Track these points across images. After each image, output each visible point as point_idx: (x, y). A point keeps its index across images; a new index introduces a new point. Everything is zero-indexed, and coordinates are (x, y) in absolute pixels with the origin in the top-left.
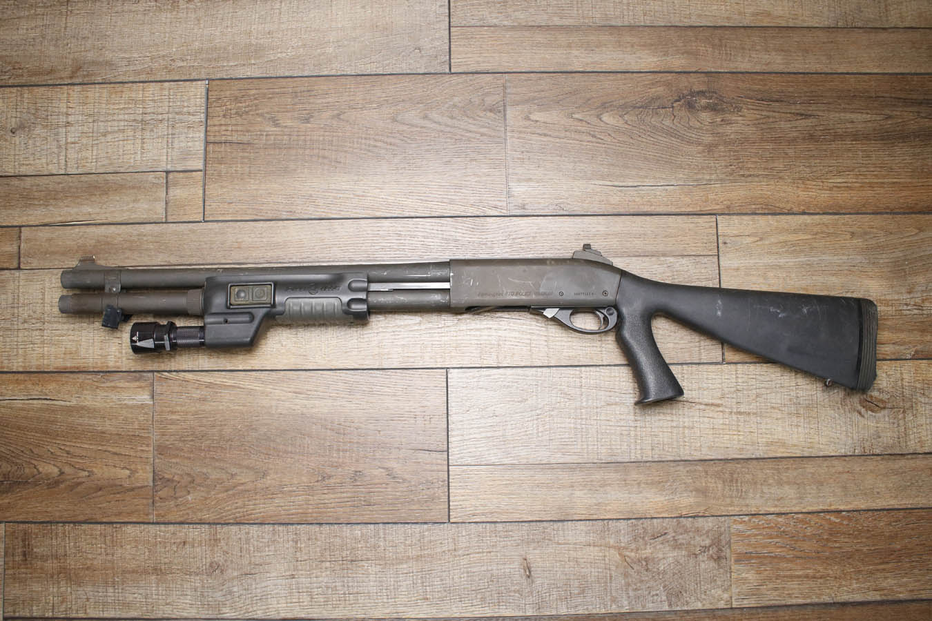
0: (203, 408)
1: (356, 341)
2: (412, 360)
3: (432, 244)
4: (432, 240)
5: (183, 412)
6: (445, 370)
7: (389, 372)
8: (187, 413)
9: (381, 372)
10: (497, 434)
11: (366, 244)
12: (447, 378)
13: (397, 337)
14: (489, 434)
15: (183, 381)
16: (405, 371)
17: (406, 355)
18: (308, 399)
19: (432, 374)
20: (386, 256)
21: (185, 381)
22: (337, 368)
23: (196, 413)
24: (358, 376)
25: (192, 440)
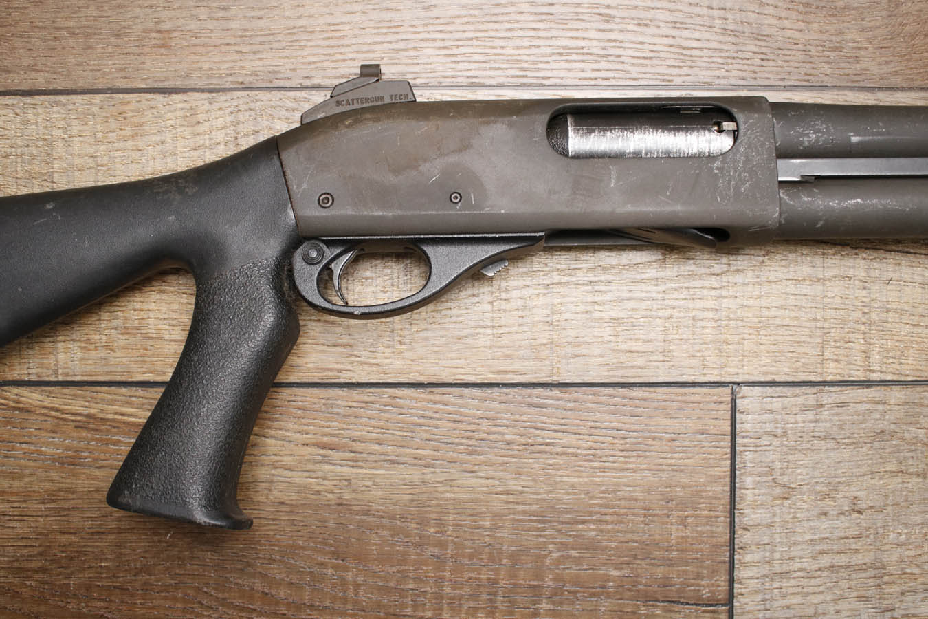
0: (70, 482)
1: (488, 307)
2: (640, 361)
3: (695, 44)
4: (697, 35)
5: (17, 494)
6: (727, 390)
7: (578, 393)
8: (26, 495)
9: (556, 393)
10: (859, 559)
11: (518, 42)
12: (734, 410)
13: (598, 298)
14: (841, 560)
15: (15, 409)
16: (622, 391)
17: (624, 347)
18: (354, 462)
19: (693, 398)
20: (571, 74)
21: (20, 409)
22: (433, 380)
23: (52, 497)
24: (494, 402)
25: (43, 570)
